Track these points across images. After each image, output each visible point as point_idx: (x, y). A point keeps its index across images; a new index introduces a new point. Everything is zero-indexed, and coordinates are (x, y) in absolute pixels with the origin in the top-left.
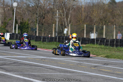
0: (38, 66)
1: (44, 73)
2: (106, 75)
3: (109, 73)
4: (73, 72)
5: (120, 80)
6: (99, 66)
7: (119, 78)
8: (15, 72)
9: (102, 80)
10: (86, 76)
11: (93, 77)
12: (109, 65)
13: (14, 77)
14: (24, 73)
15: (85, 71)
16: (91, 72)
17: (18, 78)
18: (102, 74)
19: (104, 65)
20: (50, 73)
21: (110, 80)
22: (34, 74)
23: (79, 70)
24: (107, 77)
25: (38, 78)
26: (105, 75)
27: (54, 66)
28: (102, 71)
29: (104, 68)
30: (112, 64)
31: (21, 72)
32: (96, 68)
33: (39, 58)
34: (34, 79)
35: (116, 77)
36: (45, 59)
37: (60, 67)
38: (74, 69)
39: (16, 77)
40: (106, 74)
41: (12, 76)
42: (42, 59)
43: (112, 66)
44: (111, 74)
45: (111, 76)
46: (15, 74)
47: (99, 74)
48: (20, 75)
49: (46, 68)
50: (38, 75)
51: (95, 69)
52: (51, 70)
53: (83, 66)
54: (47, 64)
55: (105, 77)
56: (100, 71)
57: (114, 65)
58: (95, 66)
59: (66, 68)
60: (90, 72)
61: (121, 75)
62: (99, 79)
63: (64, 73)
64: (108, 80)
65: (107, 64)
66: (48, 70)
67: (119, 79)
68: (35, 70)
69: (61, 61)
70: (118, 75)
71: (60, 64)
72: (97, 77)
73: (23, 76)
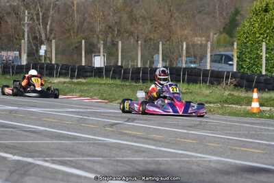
1: (22, 140)
2: (135, 142)
3: (139, 137)
4: (75, 138)
6: (118, 123)
9: (128, 152)
10: (99, 144)
11: (113, 147)
12: (135, 121)
15: (94, 135)
16: (108, 137)
19: (126, 121)
20: (32, 140)
21: (144, 152)
22: (4, 144)
23: (85, 134)
24: (137, 146)
25: (14, 151)
26: (133, 141)
27: (37, 126)
28: (126, 134)
29: (129, 128)
32: (114, 129)
33: (5, 110)
34: (6, 152)
35: (154, 145)
36: (16, 112)
37: (49, 127)
38: (76, 132)
40: (135, 139)
42: (11, 111)
43: (143, 124)
44: (143, 140)
45: (143, 144)
47: (121, 140)
49: (23, 131)
50: (14, 146)
51: (112, 131)
52: (34, 135)
53: (91, 124)
54: (24, 122)
55: (133, 146)
56: (122, 135)
57: (145, 120)
58: (112, 125)
59: (59, 130)
60: (105, 136)
61: (162, 141)
62: (123, 151)
63: (59, 140)
66: (28, 133)
67: (159, 150)
68: (4, 134)
69: (47, 115)
70: (155, 141)
71: (47, 121)
72: (120, 147)
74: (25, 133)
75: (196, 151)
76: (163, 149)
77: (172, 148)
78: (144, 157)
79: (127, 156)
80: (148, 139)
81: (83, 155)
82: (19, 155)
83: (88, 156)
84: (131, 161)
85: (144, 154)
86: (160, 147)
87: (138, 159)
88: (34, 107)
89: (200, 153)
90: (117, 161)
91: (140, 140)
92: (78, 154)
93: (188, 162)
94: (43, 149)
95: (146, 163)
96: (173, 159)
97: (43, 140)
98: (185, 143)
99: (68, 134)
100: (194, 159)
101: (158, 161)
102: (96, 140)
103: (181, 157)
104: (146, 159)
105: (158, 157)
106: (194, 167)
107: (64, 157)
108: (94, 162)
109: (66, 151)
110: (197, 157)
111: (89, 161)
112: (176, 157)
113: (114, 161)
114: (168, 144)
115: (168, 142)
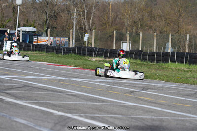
1: (65, 101)
2: (147, 105)
3: (150, 102)
4: (103, 101)
5: (165, 112)
6: (136, 91)
8: (27, 99)
9: (141, 112)
10: (121, 106)
12: (149, 90)
13: (28, 106)
14: (40, 101)
15: (118, 99)
16: (127, 101)
17: (33, 108)
18: (140, 104)
19: (142, 90)
20: (73, 101)
21: (152, 112)
22: (52, 103)
23: (111, 98)
24: (147, 108)
25: (59, 109)
26: (145, 104)
27: (77, 91)
29: (144, 95)
30: (153, 89)
31: (36, 100)
32: (132, 95)
33: (56, 80)
34: (53, 109)
35: (160, 108)
36: (63, 81)
37: (86, 92)
38: (104, 97)
39: (31, 107)
40: (147, 103)
41: (26, 106)
42: (60, 80)
43: (153, 92)
44: (153, 104)
45: (152, 106)
46: (28, 103)
47: (137, 103)
48: (36, 104)
49: (67, 94)
50: (59, 105)
51: (131, 96)
52: (74, 98)
53: (116, 91)
54: (68, 88)
55: (145, 107)
56: (138, 100)
57: (156, 89)
58: (131, 92)
59: (92, 94)
60: (125, 100)
61: (166, 105)
62: (137, 111)
63: (91, 102)
64: (150, 112)
65: (147, 89)
66: (70, 97)
67: (163, 112)
68: (53, 96)
69: (85, 84)
70: (161, 105)
71: (85, 88)
72: (135, 108)
73: (40, 106)
74: (67, 96)
75: (190, 113)
76: (166, 110)
77: (173, 110)
78: (152, 116)
79: (139, 115)
80: (156, 103)
81: (108, 113)
82: (62, 111)
83: (111, 113)
84: (142, 119)
85: (152, 114)
86: (164, 109)
87: (148, 117)
88: (76, 77)
89: (192, 114)
90: (132, 118)
92: (105, 112)
93: (183, 120)
94: (80, 108)
95: (153, 120)
96: (173, 118)
97: (80, 101)
98: (183, 107)
99: (99, 98)
100: (188, 118)
101: (162, 119)
102: (118, 102)
103: (178, 117)
104: (153, 117)
105: (162, 116)
106: (187, 124)
107: (94, 114)
108: (115, 118)
109: (96, 110)
110: (190, 117)
111: (111, 117)
112: (175, 117)
113: (130, 118)
114: (170, 107)
115: (170, 106)
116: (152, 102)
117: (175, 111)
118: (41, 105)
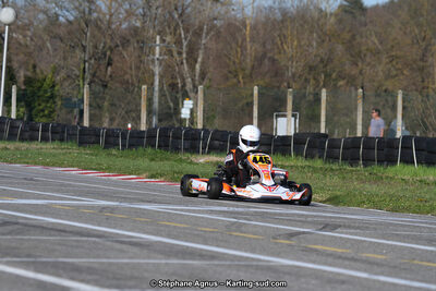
0: (89, 234)
1: (108, 258)
2: (330, 265)
3: (340, 257)
4: (213, 256)
5: (379, 281)
6: (304, 233)
7: (376, 277)
8: (5, 255)
9: (313, 282)
10: (258, 268)
12: (339, 230)
14: (39, 260)
15: (253, 251)
16: (278, 255)
17: (18, 276)
18: (314, 262)
19: (320, 230)
20: (131, 258)
21: (343, 282)
22: (72, 264)
23: (235, 249)
24: (332, 273)
25: (89, 277)
26: (325, 264)
28: (316, 250)
29: (324, 241)
30: (349, 227)
31: (29, 256)
32: (294, 242)
33: (93, 207)
34: (72, 279)
35: (365, 271)
36: (112, 210)
37: (169, 236)
38: (218, 246)
39: (10, 274)
40: (330, 260)
42: (103, 208)
44: (347, 263)
45: (345, 267)
46: (8, 263)
47: (304, 261)
49: (117, 241)
50: (89, 268)
51: (290, 245)
52: (135, 250)
53: (248, 233)
54: (122, 228)
55: (325, 271)
56: (308, 253)
57: (358, 228)
58: (291, 235)
59: (186, 241)
60: (273, 255)
61: (383, 265)
62: (303, 280)
63: (181, 258)
64: (337, 282)
65: (334, 227)
66: (124, 247)
67: (374, 281)
68: (77, 247)
70: (370, 265)
71: (168, 226)
73: (37, 271)
74: (118, 246)
76: (382, 278)
77: (402, 278)
80: (355, 260)
85: (344, 287)
86: (376, 274)
88: (150, 202)
91: (341, 261)
94: (146, 275)
97: (149, 258)
99: (201, 250)
102: (253, 259)
114: (395, 270)
115: (395, 267)
116: (346, 259)
117: (406, 279)
118: (39, 267)
